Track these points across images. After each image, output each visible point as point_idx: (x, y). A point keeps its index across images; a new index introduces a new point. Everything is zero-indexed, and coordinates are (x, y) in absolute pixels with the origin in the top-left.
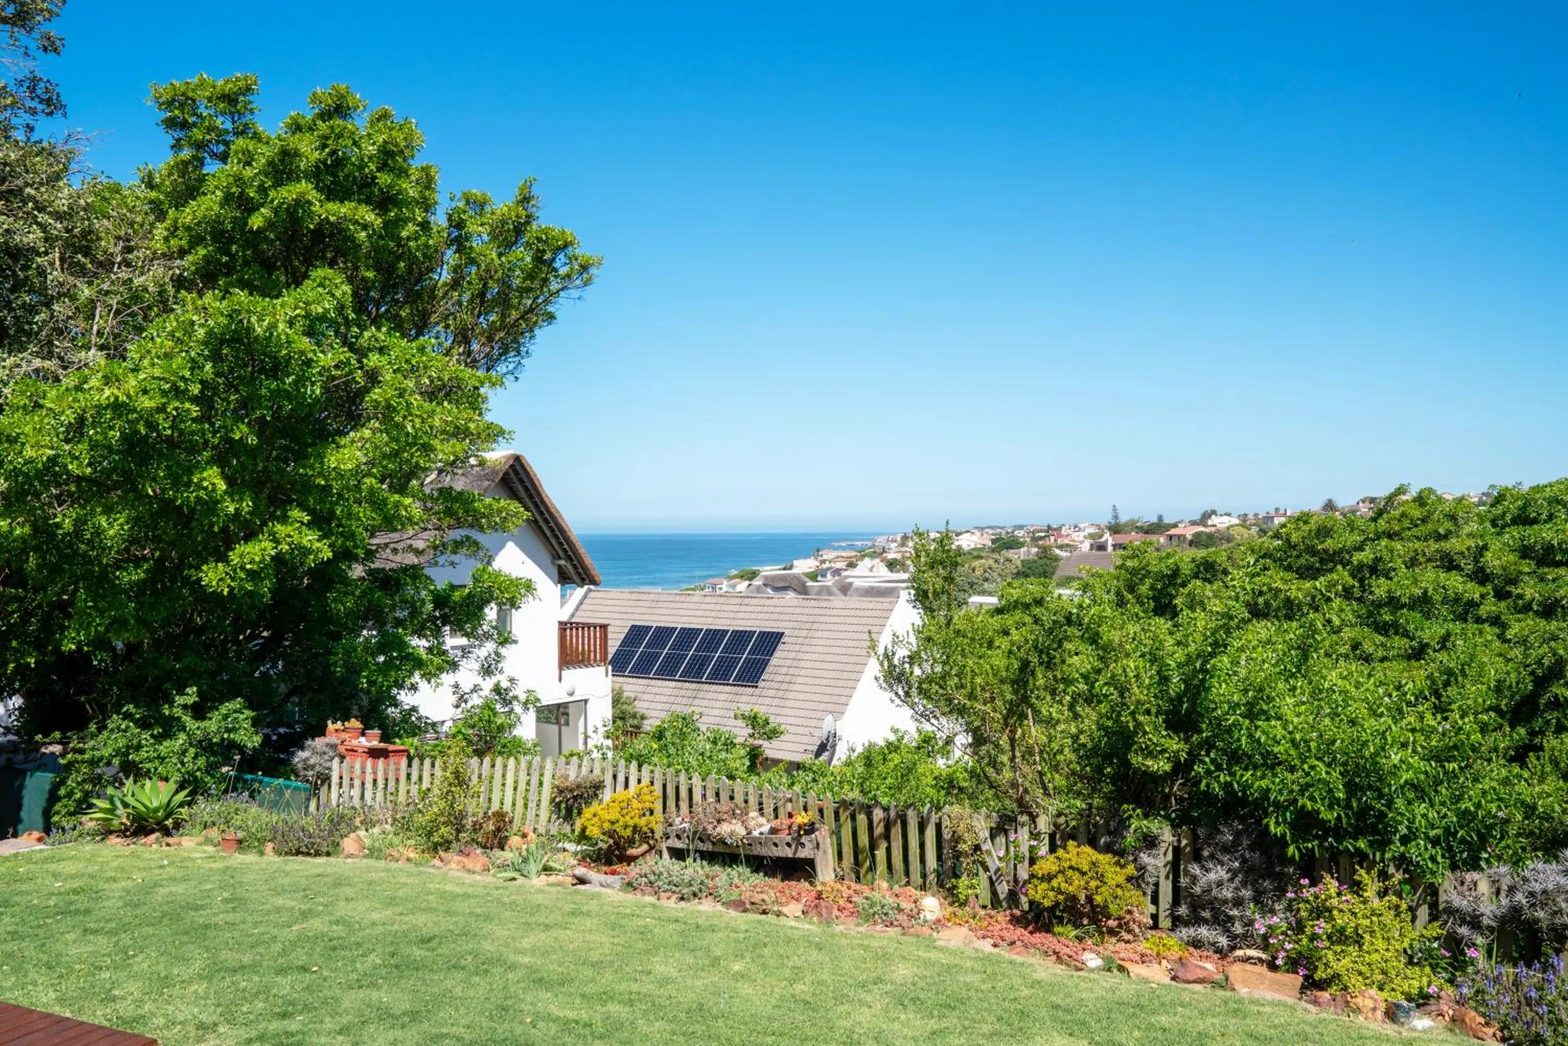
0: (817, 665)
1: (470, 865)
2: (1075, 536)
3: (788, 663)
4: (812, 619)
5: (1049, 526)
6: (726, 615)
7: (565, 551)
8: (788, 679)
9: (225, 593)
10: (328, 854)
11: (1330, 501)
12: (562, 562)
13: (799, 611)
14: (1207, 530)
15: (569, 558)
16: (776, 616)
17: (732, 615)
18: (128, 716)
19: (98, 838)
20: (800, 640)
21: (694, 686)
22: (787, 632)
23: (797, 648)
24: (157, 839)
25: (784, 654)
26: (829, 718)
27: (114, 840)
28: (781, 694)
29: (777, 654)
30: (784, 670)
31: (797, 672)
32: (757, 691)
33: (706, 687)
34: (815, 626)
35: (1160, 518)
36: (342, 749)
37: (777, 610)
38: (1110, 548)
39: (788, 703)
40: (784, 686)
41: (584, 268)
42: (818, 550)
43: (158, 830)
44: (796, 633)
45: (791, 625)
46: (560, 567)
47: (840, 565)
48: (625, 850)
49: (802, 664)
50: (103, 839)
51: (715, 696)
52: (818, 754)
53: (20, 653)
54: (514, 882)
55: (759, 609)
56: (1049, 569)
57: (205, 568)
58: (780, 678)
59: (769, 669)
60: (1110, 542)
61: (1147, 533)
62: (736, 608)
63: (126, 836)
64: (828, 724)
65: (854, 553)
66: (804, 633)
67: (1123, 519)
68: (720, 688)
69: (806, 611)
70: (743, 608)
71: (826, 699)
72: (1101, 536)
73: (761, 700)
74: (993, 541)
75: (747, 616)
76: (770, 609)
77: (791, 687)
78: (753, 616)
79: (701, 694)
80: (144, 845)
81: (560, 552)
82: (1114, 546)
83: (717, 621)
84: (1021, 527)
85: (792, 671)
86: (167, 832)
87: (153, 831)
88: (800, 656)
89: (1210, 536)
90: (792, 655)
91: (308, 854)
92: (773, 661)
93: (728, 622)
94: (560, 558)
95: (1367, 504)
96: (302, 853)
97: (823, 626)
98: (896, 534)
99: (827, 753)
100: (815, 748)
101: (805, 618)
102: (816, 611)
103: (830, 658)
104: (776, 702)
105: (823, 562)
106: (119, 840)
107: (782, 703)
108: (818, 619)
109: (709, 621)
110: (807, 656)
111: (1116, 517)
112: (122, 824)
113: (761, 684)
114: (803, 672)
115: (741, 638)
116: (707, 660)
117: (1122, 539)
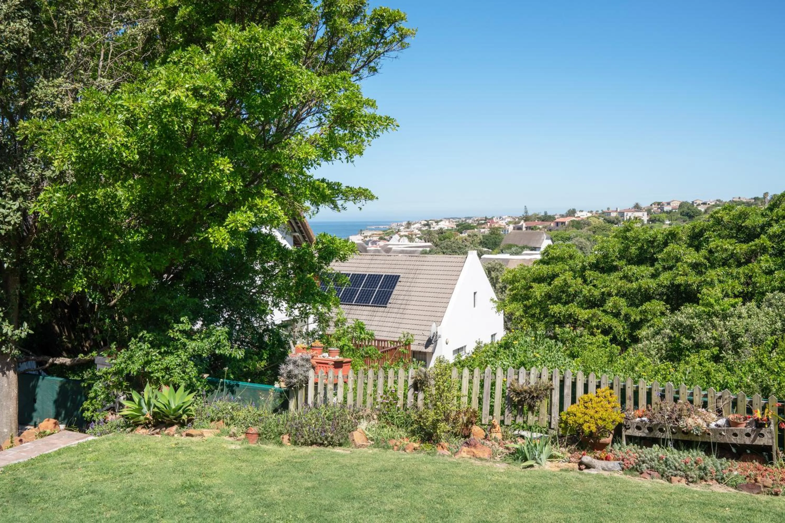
0: (422, 294)
1: (480, 454)
2: (500, 222)
3: (404, 293)
4: (416, 267)
5: (486, 218)
6: (363, 265)
7: (299, 227)
8: (404, 302)
9: (226, 249)
10: (340, 445)
11: (637, 204)
12: (297, 234)
13: (407, 263)
14: (577, 219)
15: (301, 232)
16: (393, 266)
17: (367, 266)
18: (142, 339)
19: (129, 429)
20: (410, 280)
21: (347, 307)
22: (402, 275)
23: (408, 284)
24: (177, 430)
25: (401, 288)
26: (434, 325)
27: (141, 431)
28: (401, 311)
29: (397, 288)
30: (402, 297)
31: (410, 298)
32: (386, 310)
33: (355, 307)
34: (418, 272)
35: (546, 213)
36: (313, 361)
37: (394, 262)
38: (524, 229)
39: (406, 316)
40: (402, 306)
41: (403, 36)
42: (361, 231)
43: (177, 424)
44: (407, 276)
45: (404, 271)
46: (294, 237)
47: (375, 238)
48: (599, 438)
49: (413, 293)
50: (132, 430)
51: (362, 312)
52: (427, 346)
53: (43, 295)
54: (532, 469)
55: (382, 262)
56: (498, 240)
57: (210, 230)
58: (400, 302)
59: (392, 297)
60: (524, 225)
61: (543, 221)
62: (369, 262)
63: (149, 428)
64: (434, 328)
65: (381, 232)
66: (412, 276)
67: (530, 213)
68: (364, 308)
69: (412, 263)
70: (373, 262)
71: (429, 313)
72: (519, 223)
73: (389, 315)
74: (457, 226)
75: (376, 266)
76: (390, 262)
77: (407, 307)
78: (380, 266)
79: (352, 312)
80: (168, 434)
81: (296, 229)
82: (527, 228)
83: (358, 269)
84: (470, 218)
85: (406, 298)
86: (182, 425)
87: (172, 425)
88: (410, 289)
89: (578, 222)
90: (406, 288)
91: (322, 444)
92: (395, 292)
93: (365, 269)
94: (295, 232)
95: (656, 206)
96: (316, 444)
97: (423, 272)
98: (402, 222)
99: (432, 345)
100: (425, 342)
101: (411, 267)
102: (418, 263)
103: (429, 290)
104: (398, 316)
105: (366, 237)
106: (144, 430)
107: (402, 316)
108: (420, 267)
109: (354, 269)
110: (414, 289)
111: (526, 212)
112: (146, 419)
113: (388, 305)
114: (413, 298)
115: (374, 279)
116: (355, 292)
117: (531, 224)
